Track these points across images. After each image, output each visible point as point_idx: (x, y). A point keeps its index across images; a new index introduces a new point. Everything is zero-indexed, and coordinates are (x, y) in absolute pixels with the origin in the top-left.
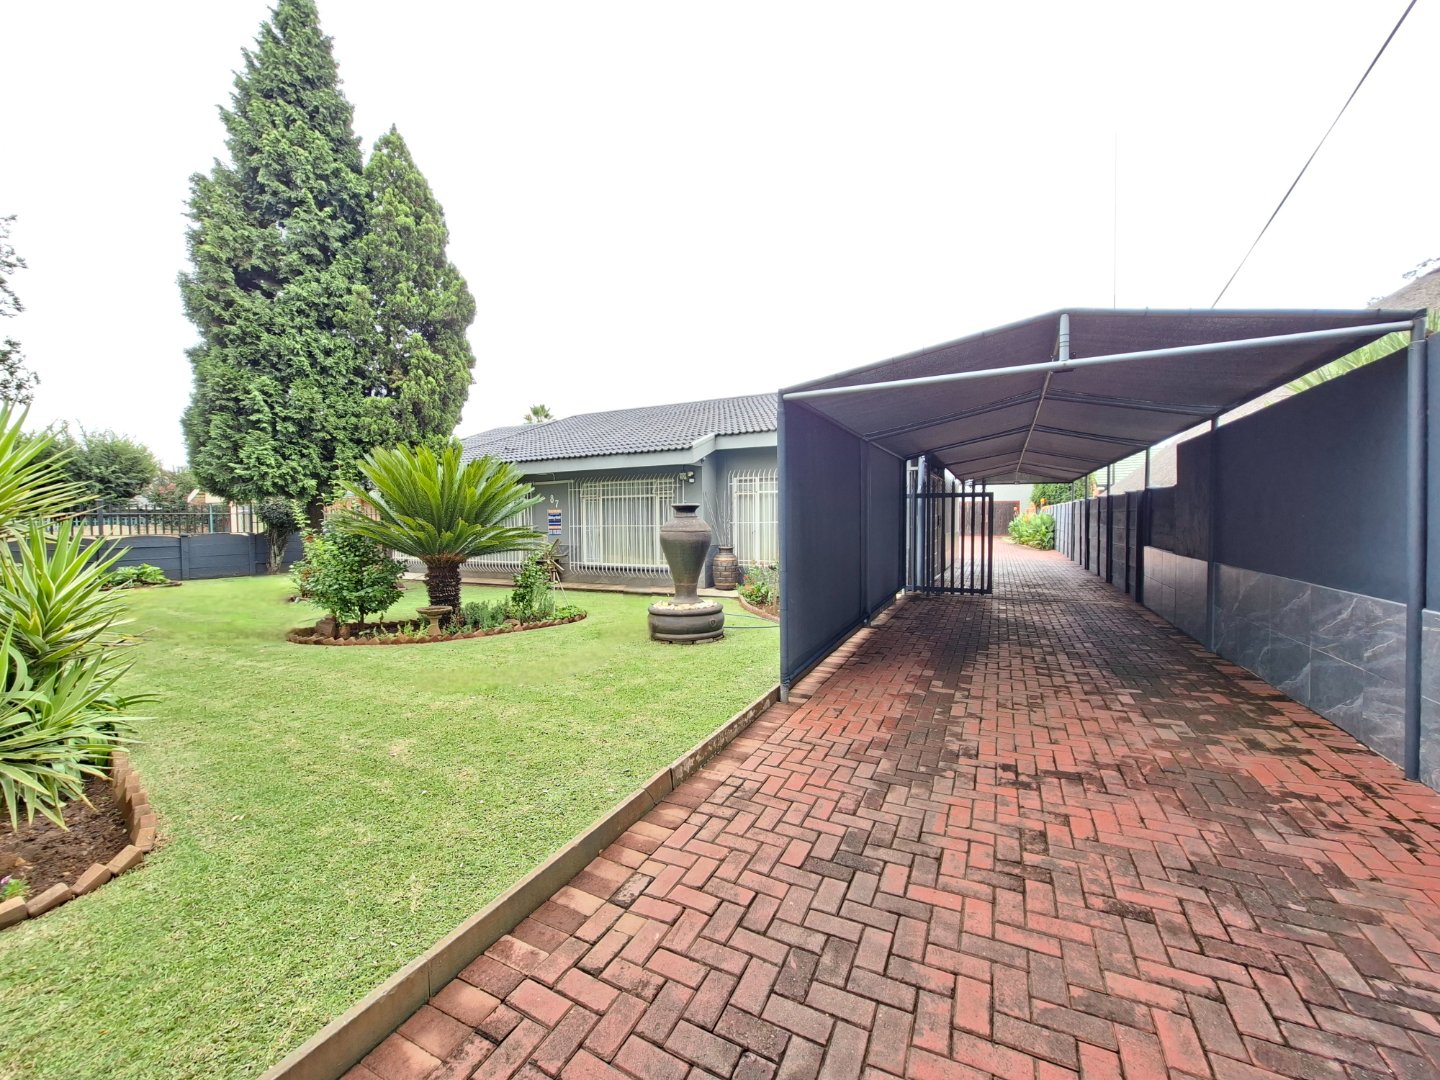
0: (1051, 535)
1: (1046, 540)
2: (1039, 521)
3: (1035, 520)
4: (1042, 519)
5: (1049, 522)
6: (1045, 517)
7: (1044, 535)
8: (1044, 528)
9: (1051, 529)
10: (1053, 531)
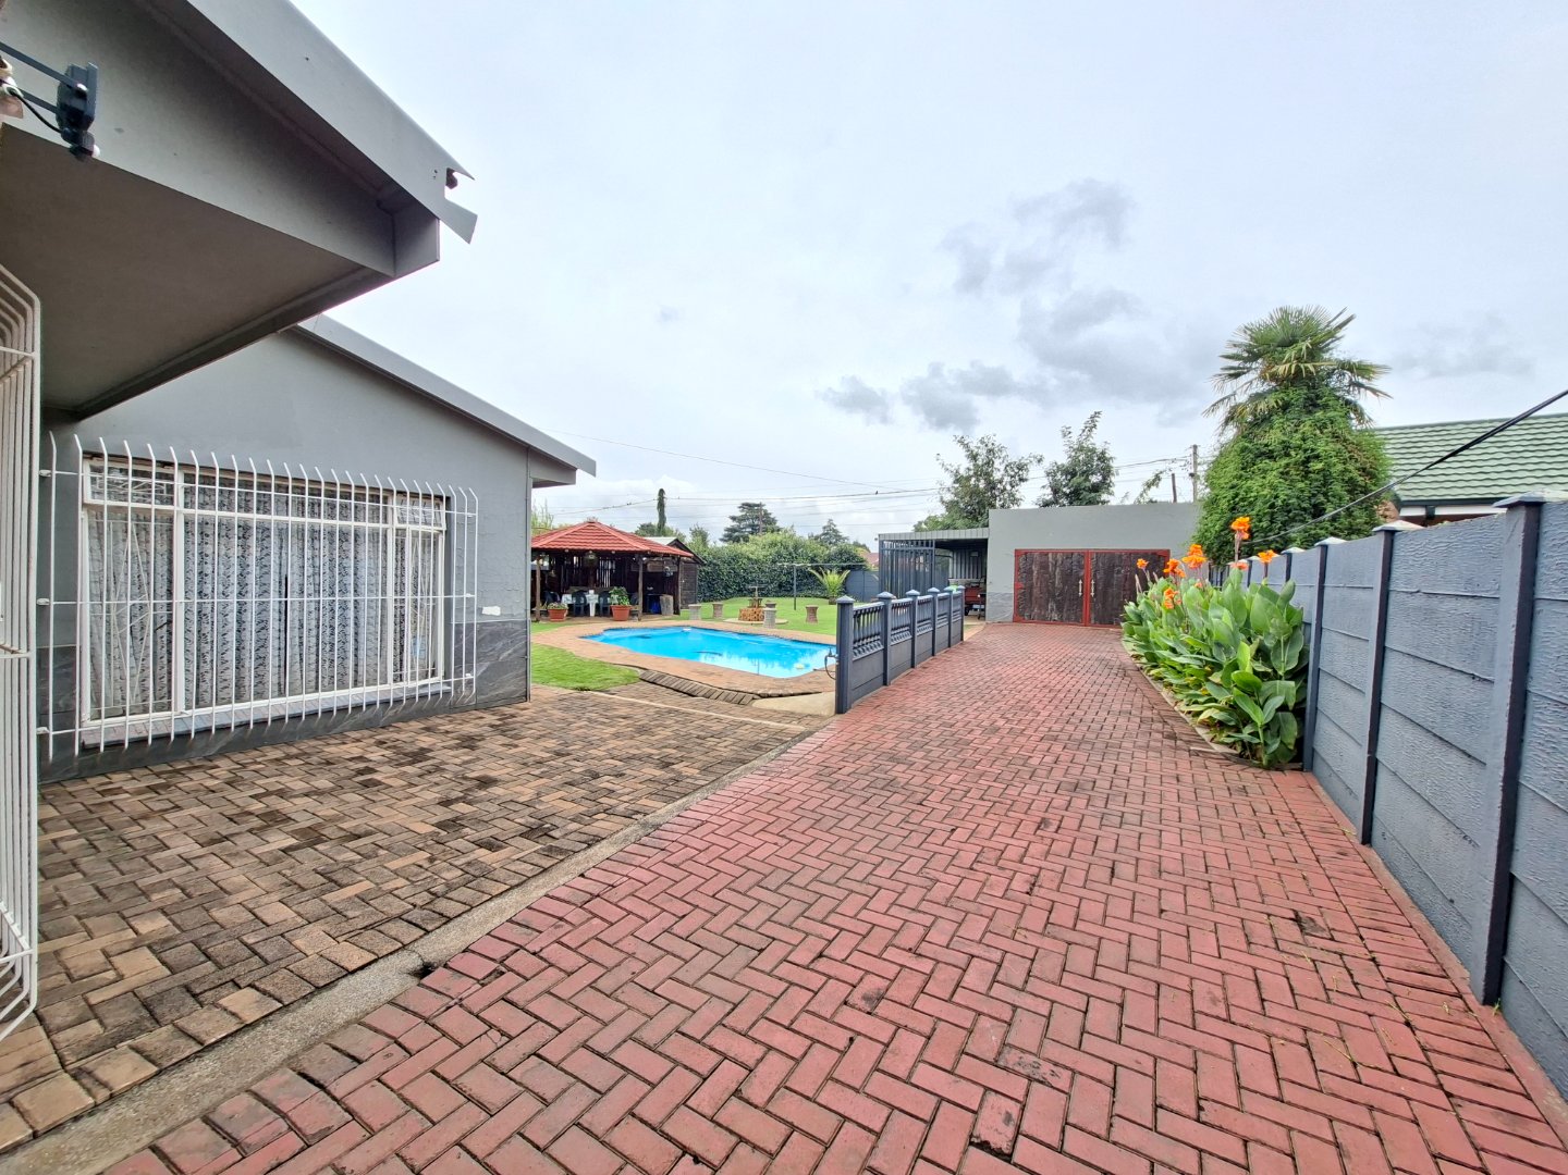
0: (1284, 691)
1: (1261, 718)
2: (1222, 621)
3: (1204, 611)
4: (1237, 607)
5: (1273, 629)
6: (1256, 604)
7: (1250, 691)
8: (1246, 652)
9: (1286, 661)
10: (1298, 674)
